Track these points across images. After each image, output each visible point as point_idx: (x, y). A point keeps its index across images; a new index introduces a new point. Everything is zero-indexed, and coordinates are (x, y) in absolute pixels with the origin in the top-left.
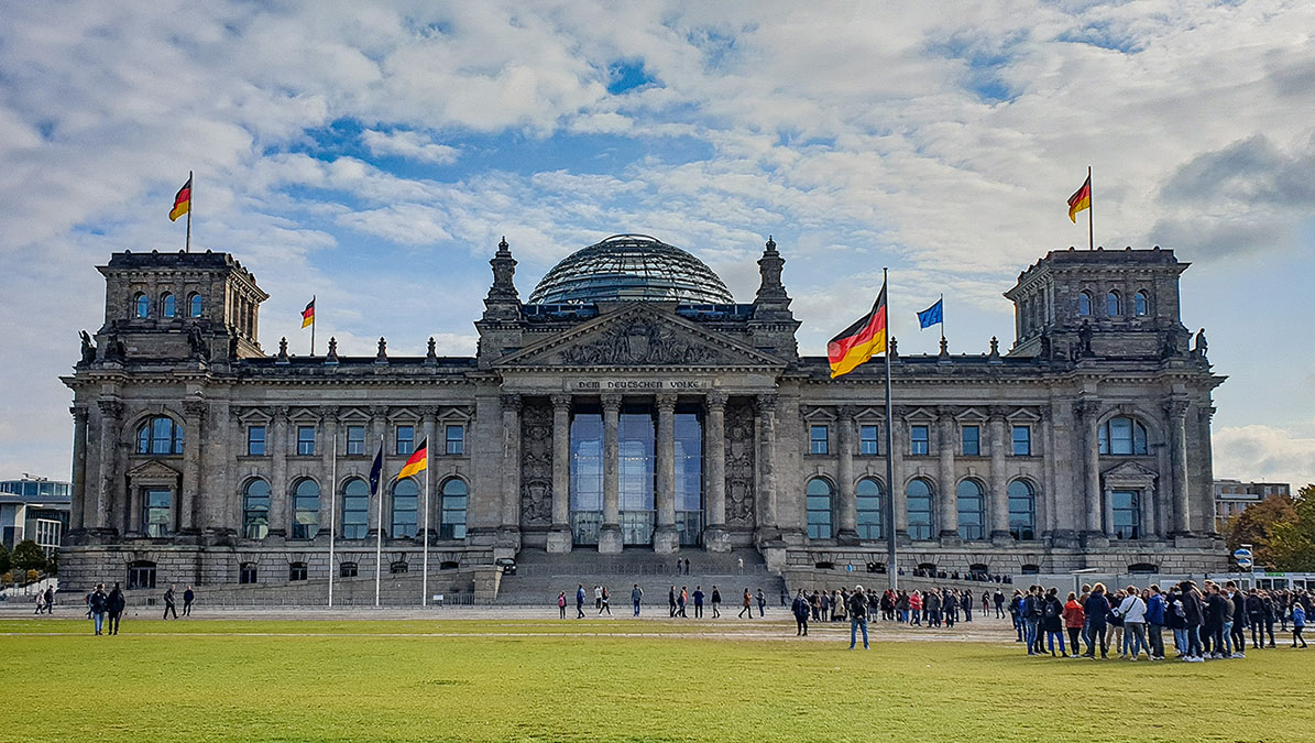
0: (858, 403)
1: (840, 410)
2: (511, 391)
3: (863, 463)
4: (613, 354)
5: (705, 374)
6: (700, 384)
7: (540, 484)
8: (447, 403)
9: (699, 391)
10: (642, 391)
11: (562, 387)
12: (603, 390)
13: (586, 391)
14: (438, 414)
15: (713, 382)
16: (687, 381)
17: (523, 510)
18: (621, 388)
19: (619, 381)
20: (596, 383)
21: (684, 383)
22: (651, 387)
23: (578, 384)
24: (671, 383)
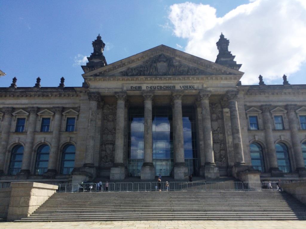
0: (273, 104)
1: (264, 107)
2: (94, 91)
3: (278, 134)
4: (148, 72)
5: (198, 81)
6: (196, 87)
7: (111, 144)
8: (67, 106)
9: (196, 90)
10: (165, 90)
11: (122, 88)
12: (144, 90)
13: (134, 90)
14: (63, 111)
15: (203, 86)
16: (188, 85)
17: (101, 158)
18: (153, 89)
19: (152, 86)
20: (140, 87)
21: (187, 86)
22: (169, 89)
23: (130, 88)
24: (180, 86)
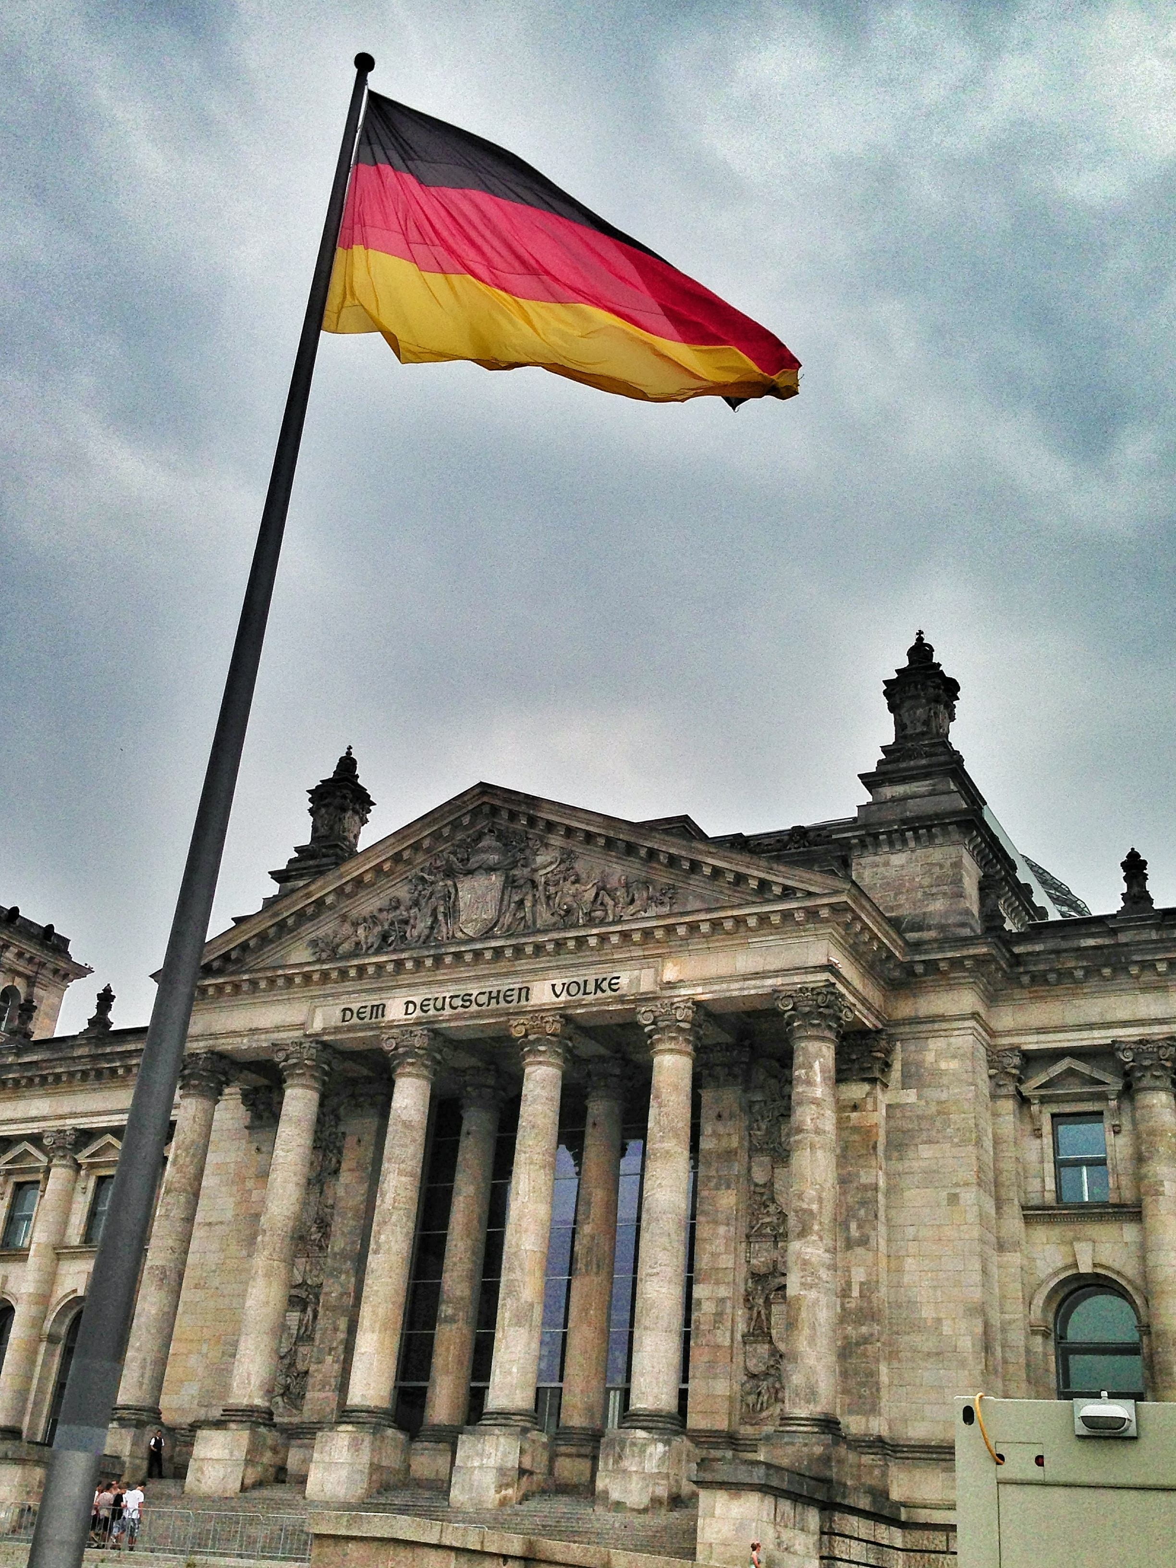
1: (1127, 1057)
2: (197, 1047)
5: (634, 951)
6: (624, 981)
9: (621, 1000)
10: (478, 1015)
11: (302, 1026)
12: (391, 1022)
15: (658, 972)
16: (591, 975)
18: (432, 1012)
19: (429, 996)
20: (378, 1006)
21: (586, 982)
22: (503, 1004)
23: (338, 1014)
24: (553, 986)
